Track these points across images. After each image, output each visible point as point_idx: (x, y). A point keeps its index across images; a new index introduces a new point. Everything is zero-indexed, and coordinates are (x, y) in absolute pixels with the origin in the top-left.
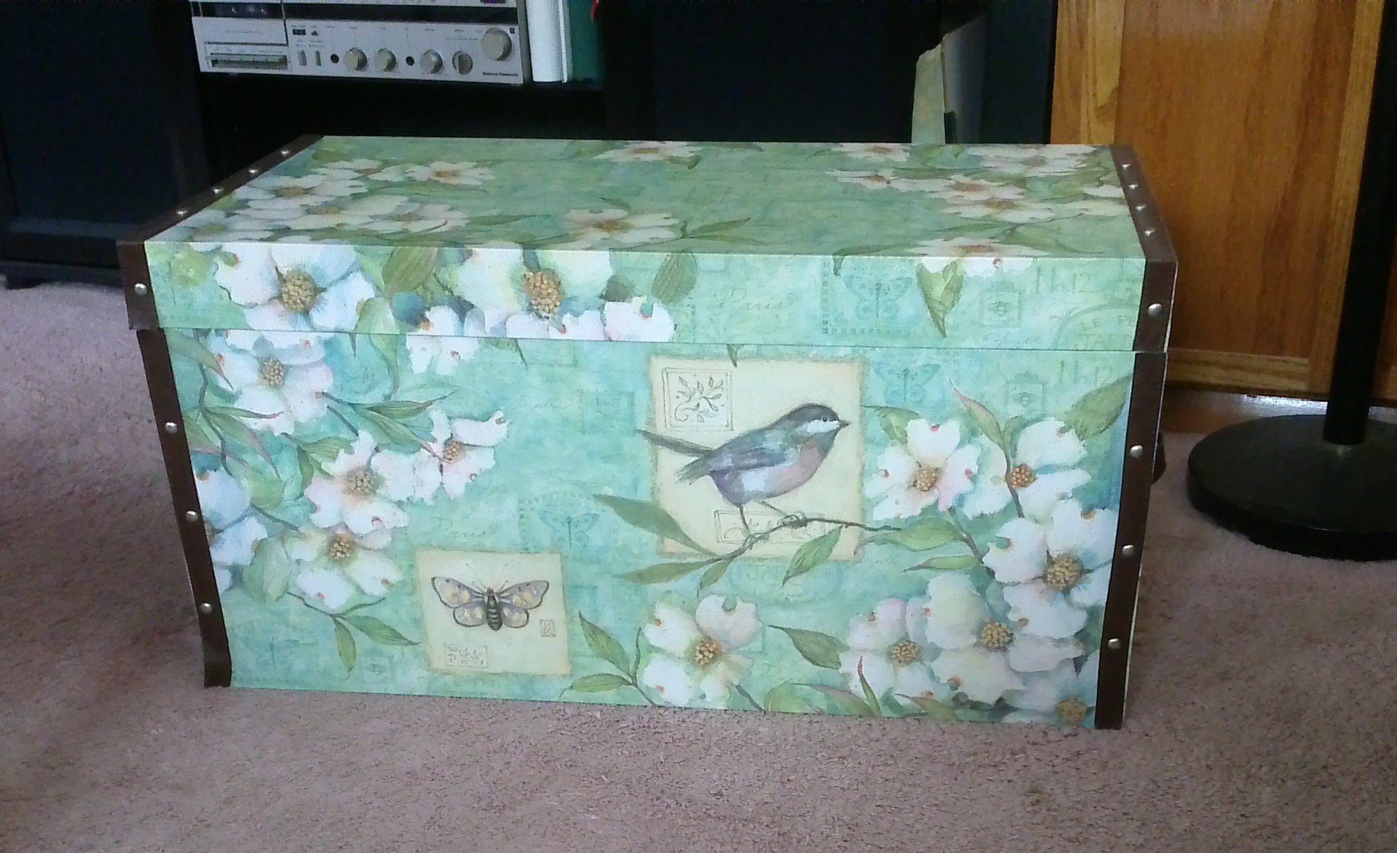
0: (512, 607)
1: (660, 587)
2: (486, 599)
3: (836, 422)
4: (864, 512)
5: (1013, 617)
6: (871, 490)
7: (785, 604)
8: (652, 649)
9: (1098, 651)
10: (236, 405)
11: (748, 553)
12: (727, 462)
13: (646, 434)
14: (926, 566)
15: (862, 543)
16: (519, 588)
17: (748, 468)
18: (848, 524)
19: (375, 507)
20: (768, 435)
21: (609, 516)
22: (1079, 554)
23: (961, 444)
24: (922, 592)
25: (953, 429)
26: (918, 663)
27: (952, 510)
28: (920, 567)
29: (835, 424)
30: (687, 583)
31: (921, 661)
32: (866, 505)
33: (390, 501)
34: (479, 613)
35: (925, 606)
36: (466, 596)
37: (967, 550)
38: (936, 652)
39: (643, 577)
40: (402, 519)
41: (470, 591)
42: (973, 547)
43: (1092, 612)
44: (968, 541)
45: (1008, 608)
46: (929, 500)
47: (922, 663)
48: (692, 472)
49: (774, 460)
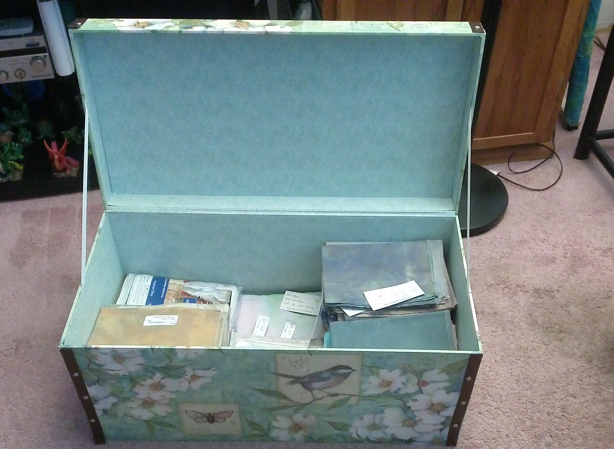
0: (219, 418)
1: (278, 412)
2: (208, 416)
3: (351, 370)
4: (360, 392)
5: (417, 418)
6: (363, 387)
7: (329, 415)
8: (274, 427)
9: (449, 427)
10: (103, 368)
11: (314, 403)
12: (307, 380)
13: (274, 373)
14: (384, 406)
15: (359, 400)
16: (221, 413)
17: (315, 382)
18: (354, 396)
19: (164, 393)
20: (324, 373)
21: (259, 394)
22: (444, 403)
23: (400, 375)
24: (382, 412)
25: (397, 372)
26: (380, 430)
27: (395, 392)
28: (382, 406)
29: (350, 370)
30: (290, 411)
31: (380, 429)
32: (361, 391)
33: (169, 391)
34: (205, 419)
35: (383, 416)
36: (200, 415)
37: (401, 402)
38: (387, 427)
39: (271, 409)
40: (173, 396)
41: (201, 413)
42: (403, 401)
43: (448, 417)
44: (402, 400)
45: (416, 416)
46: (387, 389)
47: (381, 430)
48: (292, 383)
49: (325, 379)
